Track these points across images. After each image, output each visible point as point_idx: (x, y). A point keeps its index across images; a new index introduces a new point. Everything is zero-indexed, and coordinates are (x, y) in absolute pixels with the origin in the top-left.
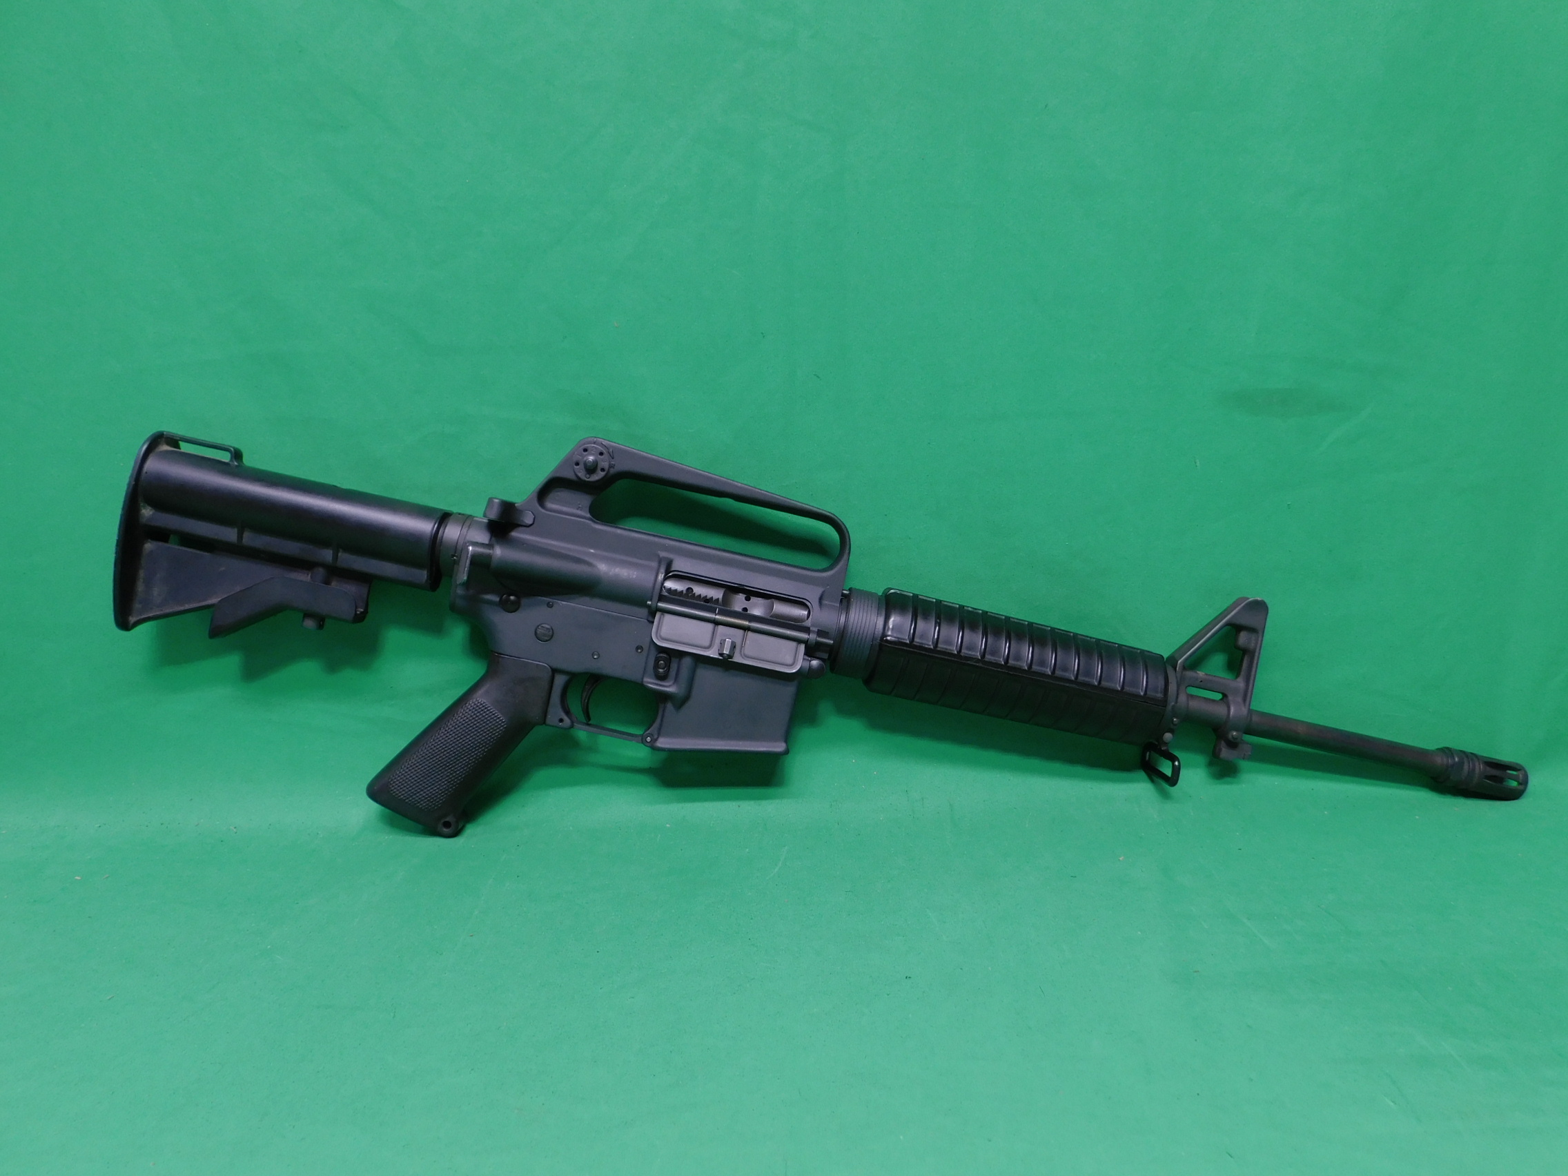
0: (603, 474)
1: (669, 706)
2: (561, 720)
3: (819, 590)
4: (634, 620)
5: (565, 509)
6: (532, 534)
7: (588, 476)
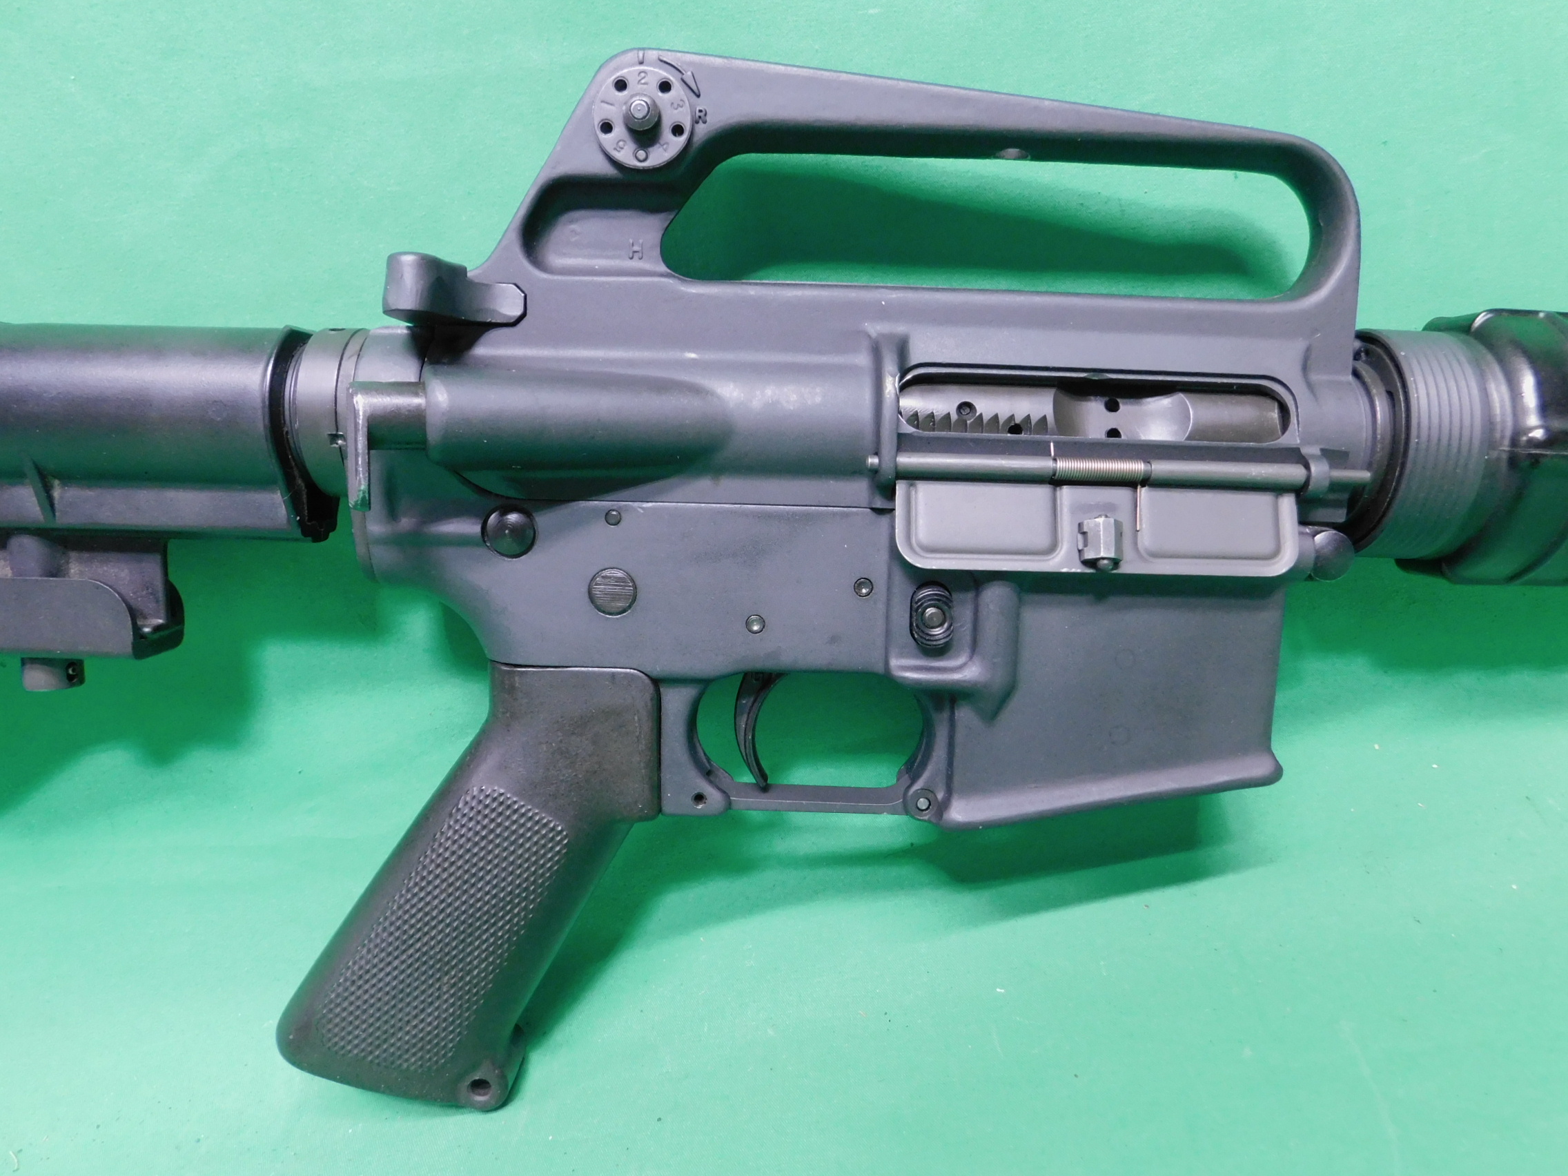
0: (682, 140)
1: (964, 714)
2: (699, 798)
3: (1297, 347)
4: (834, 514)
5: (599, 263)
6: (526, 341)
7: (641, 154)
